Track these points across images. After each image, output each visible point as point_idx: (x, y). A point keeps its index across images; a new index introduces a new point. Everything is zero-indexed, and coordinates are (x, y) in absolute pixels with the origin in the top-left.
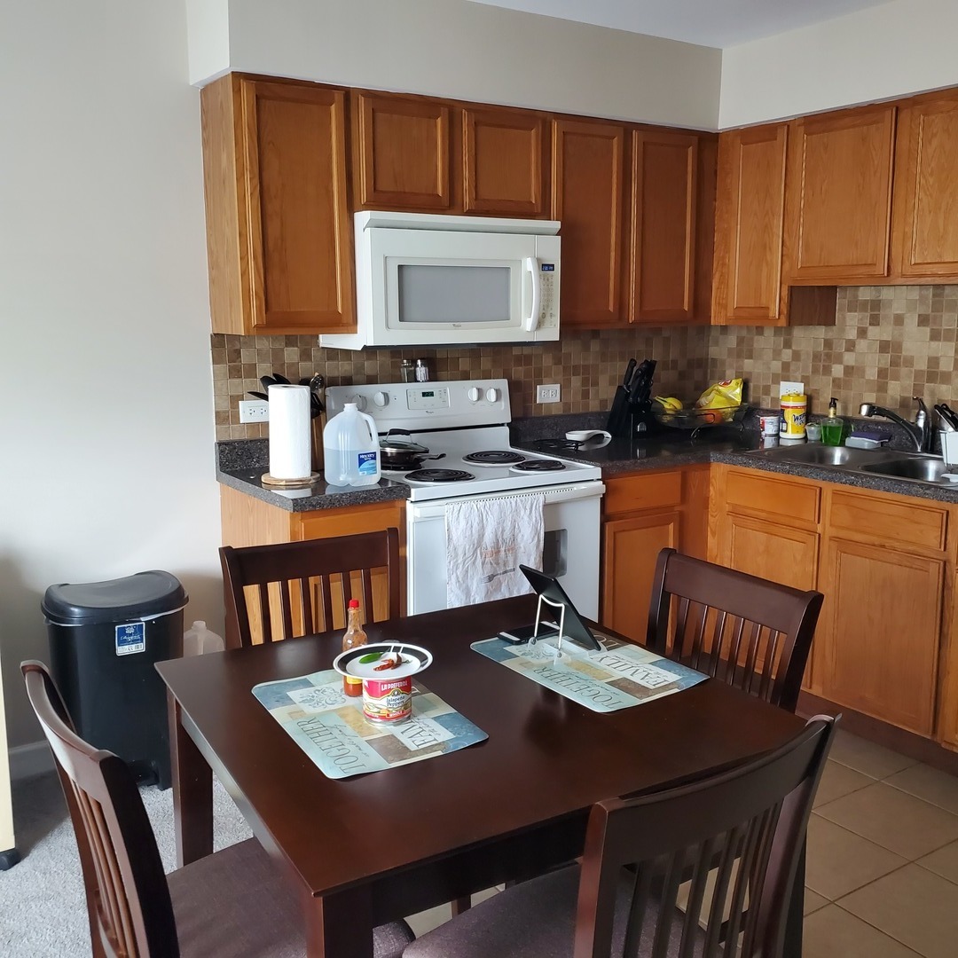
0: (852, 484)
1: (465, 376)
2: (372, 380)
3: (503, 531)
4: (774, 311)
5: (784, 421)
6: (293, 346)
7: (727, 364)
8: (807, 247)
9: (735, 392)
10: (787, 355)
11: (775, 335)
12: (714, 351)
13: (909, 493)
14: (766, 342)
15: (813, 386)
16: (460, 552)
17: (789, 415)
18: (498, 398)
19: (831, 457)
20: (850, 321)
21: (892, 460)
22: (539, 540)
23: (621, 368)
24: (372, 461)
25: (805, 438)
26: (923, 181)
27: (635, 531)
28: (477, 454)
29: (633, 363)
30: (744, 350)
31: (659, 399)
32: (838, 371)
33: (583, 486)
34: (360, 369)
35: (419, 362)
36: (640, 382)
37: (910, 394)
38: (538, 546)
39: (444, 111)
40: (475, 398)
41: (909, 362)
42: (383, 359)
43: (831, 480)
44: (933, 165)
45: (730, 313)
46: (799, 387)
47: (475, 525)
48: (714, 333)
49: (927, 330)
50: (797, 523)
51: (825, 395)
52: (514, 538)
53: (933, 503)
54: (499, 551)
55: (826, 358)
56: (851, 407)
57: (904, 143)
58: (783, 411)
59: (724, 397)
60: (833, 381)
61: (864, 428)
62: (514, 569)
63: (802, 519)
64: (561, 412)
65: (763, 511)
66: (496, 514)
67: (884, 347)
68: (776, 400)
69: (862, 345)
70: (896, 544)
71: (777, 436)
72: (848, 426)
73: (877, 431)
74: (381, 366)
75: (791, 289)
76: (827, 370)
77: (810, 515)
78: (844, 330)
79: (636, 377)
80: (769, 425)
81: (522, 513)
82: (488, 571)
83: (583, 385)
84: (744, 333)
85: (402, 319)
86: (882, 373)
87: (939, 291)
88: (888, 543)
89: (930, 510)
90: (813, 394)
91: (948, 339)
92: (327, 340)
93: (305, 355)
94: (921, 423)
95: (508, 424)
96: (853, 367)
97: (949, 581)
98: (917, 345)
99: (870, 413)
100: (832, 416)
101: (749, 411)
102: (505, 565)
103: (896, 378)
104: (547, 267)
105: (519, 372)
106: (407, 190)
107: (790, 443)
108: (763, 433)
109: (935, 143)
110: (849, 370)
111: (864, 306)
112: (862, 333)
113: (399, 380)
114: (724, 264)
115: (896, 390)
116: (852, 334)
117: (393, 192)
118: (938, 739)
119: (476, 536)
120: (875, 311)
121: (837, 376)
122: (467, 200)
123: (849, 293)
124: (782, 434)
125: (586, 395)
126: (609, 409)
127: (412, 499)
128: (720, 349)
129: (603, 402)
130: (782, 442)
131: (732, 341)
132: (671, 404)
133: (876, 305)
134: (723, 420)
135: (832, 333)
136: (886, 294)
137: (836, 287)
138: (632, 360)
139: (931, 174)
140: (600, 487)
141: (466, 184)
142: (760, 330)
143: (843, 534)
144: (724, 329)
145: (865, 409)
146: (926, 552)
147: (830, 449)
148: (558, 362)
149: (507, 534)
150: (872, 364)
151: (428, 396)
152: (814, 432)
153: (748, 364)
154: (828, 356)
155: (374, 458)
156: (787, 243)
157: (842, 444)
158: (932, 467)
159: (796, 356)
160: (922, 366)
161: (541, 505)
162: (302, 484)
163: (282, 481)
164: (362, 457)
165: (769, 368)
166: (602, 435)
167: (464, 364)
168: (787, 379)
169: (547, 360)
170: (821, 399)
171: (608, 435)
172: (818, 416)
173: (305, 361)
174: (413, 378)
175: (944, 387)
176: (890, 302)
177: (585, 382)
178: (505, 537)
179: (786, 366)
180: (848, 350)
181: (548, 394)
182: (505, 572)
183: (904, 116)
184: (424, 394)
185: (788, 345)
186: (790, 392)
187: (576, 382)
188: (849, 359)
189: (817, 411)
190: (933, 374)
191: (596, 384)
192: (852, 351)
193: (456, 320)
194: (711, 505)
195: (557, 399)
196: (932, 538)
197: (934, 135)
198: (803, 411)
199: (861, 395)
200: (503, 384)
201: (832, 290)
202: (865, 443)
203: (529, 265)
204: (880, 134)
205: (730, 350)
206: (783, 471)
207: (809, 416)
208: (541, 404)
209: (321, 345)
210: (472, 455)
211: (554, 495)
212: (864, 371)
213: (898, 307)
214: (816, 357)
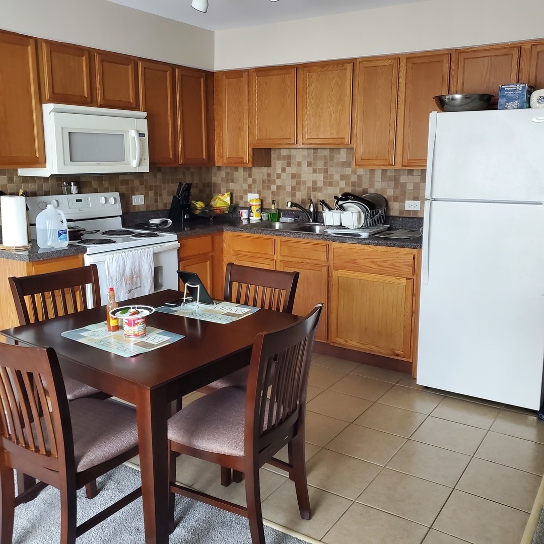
0: (288, 236)
1: (96, 191)
2: (47, 194)
3: (135, 267)
4: (246, 159)
5: (252, 212)
6: (4, 175)
7: (221, 186)
8: (260, 129)
9: (227, 199)
10: (250, 181)
11: (244, 171)
12: (215, 179)
13: (313, 239)
14: (240, 174)
15: (263, 195)
16: (114, 279)
17: (254, 209)
18: (115, 203)
19: (275, 226)
20: (278, 165)
21: (300, 227)
22: (152, 271)
23: (174, 187)
24: (65, 234)
25: (261, 219)
26: (309, 102)
27: (193, 266)
28: (108, 231)
29: (181, 184)
30: (230, 179)
31: (194, 202)
32: (274, 188)
33: (169, 244)
34: (40, 187)
35: (72, 184)
36: (186, 194)
37: (305, 197)
38: (151, 274)
39: (87, 53)
40: (104, 202)
41: (305, 183)
42: (52, 182)
43: (280, 235)
44: (313, 95)
45: (225, 160)
46: (257, 196)
47: (121, 265)
48: (214, 170)
49: (311, 168)
50: (265, 256)
51: (268, 199)
52: (140, 271)
53: (322, 242)
54: (133, 278)
55: (268, 182)
56: (280, 204)
57: (300, 84)
58: (251, 207)
59: (222, 201)
60: (272, 192)
61: (287, 213)
62: (140, 286)
63: (268, 254)
64: (145, 210)
65: (249, 252)
66: (131, 259)
67: (294, 176)
68: (246, 202)
69: (284, 176)
70: (308, 261)
71: (249, 219)
72: (279, 213)
73: (293, 215)
74: (52, 186)
75: (253, 149)
76: (269, 188)
77: (270, 252)
78: (275, 169)
79: (183, 191)
80: (244, 214)
81: (143, 258)
82: (128, 288)
83: (155, 196)
84: (229, 170)
85: (71, 160)
86: (293, 188)
87: (315, 151)
88: (305, 261)
89: (321, 245)
90: (263, 199)
91: (320, 173)
92: (22, 172)
93: (11, 180)
94: (312, 210)
95: (120, 216)
96: (280, 186)
97: (330, 274)
98: (308, 176)
99: (291, 206)
100: (273, 208)
101: (234, 208)
102: (136, 284)
103: (299, 190)
104: (141, 135)
105: (123, 188)
106: (69, 93)
107: (255, 222)
108: (242, 218)
109: (313, 85)
110: (278, 187)
111: (284, 158)
112: (284, 170)
113: (62, 193)
114: (220, 137)
115: (300, 196)
116: (279, 171)
117: (62, 94)
118: (329, 342)
119: (122, 270)
120: (289, 160)
121: (273, 190)
122: (99, 99)
123: (277, 152)
124: (250, 218)
125: (156, 201)
126: (169, 207)
127: (88, 253)
128: (218, 178)
129: (165, 205)
130: (251, 222)
131: (223, 174)
132: (200, 205)
133: (289, 157)
134: (223, 211)
135: (270, 170)
136: (293, 152)
137: (271, 149)
138: (180, 183)
139: (313, 99)
140: (177, 244)
141: (98, 91)
142: (236, 169)
143: (286, 259)
144: (219, 168)
145: (289, 204)
146: (320, 263)
147: (274, 224)
148: (142, 184)
149: (137, 269)
150: (289, 185)
151: (79, 201)
152: (265, 216)
153: (232, 185)
154: (269, 181)
155: (66, 233)
156: (250, 127)
157: (278, 221)
158: (318, 229)
159: (254, 181)
160: (310, 184)
161: (152, 254)
162: (24, 249)
163: (13, 247)
164: (60, 232)
165: (242, 187)
166: (167, 221)
167: (95, 185)
168: (251, 192)
169: (137, 183)
170: (267, 201)
171: (170, 221)
172: (266, 209)
173: (11, 183)
174: (69, 193)
175: (319, 194)
176: (295, 156)
177: (156, 194)
178: (135, 270)
179: (250, 186)
180: (278, 178)
181: (138, 200)
182: (136, 288)
183: (300, 71)
184: (77, 201)
185: (250, 176)
186: (253, 198)
187: (151, 194)
188: (278, 182)
189: (265, 207)
190: (315, 189)
191: (161, 195)
192: (280, 178)
193: (99, 161)
194: (224, 252)
195: (143, 203)
196: (323, 257)
197: (313, 82)
198: (260, 207)
199: (284, 198)
200: (117, 195)
201: (269, 150)
202: (289, 220)
203: (133, 134)
204: (290, 78)
205: (222, 179)
206: (258, 233)
207: (262, 209)
208: (135, 206)
209: (19, 175)
210: (106, 232)
211: (157, 248)
212: (285, 188)
213: (298, 158)
214: (264, 181)
